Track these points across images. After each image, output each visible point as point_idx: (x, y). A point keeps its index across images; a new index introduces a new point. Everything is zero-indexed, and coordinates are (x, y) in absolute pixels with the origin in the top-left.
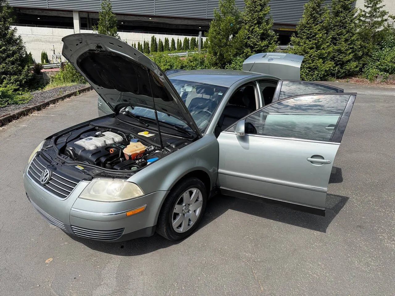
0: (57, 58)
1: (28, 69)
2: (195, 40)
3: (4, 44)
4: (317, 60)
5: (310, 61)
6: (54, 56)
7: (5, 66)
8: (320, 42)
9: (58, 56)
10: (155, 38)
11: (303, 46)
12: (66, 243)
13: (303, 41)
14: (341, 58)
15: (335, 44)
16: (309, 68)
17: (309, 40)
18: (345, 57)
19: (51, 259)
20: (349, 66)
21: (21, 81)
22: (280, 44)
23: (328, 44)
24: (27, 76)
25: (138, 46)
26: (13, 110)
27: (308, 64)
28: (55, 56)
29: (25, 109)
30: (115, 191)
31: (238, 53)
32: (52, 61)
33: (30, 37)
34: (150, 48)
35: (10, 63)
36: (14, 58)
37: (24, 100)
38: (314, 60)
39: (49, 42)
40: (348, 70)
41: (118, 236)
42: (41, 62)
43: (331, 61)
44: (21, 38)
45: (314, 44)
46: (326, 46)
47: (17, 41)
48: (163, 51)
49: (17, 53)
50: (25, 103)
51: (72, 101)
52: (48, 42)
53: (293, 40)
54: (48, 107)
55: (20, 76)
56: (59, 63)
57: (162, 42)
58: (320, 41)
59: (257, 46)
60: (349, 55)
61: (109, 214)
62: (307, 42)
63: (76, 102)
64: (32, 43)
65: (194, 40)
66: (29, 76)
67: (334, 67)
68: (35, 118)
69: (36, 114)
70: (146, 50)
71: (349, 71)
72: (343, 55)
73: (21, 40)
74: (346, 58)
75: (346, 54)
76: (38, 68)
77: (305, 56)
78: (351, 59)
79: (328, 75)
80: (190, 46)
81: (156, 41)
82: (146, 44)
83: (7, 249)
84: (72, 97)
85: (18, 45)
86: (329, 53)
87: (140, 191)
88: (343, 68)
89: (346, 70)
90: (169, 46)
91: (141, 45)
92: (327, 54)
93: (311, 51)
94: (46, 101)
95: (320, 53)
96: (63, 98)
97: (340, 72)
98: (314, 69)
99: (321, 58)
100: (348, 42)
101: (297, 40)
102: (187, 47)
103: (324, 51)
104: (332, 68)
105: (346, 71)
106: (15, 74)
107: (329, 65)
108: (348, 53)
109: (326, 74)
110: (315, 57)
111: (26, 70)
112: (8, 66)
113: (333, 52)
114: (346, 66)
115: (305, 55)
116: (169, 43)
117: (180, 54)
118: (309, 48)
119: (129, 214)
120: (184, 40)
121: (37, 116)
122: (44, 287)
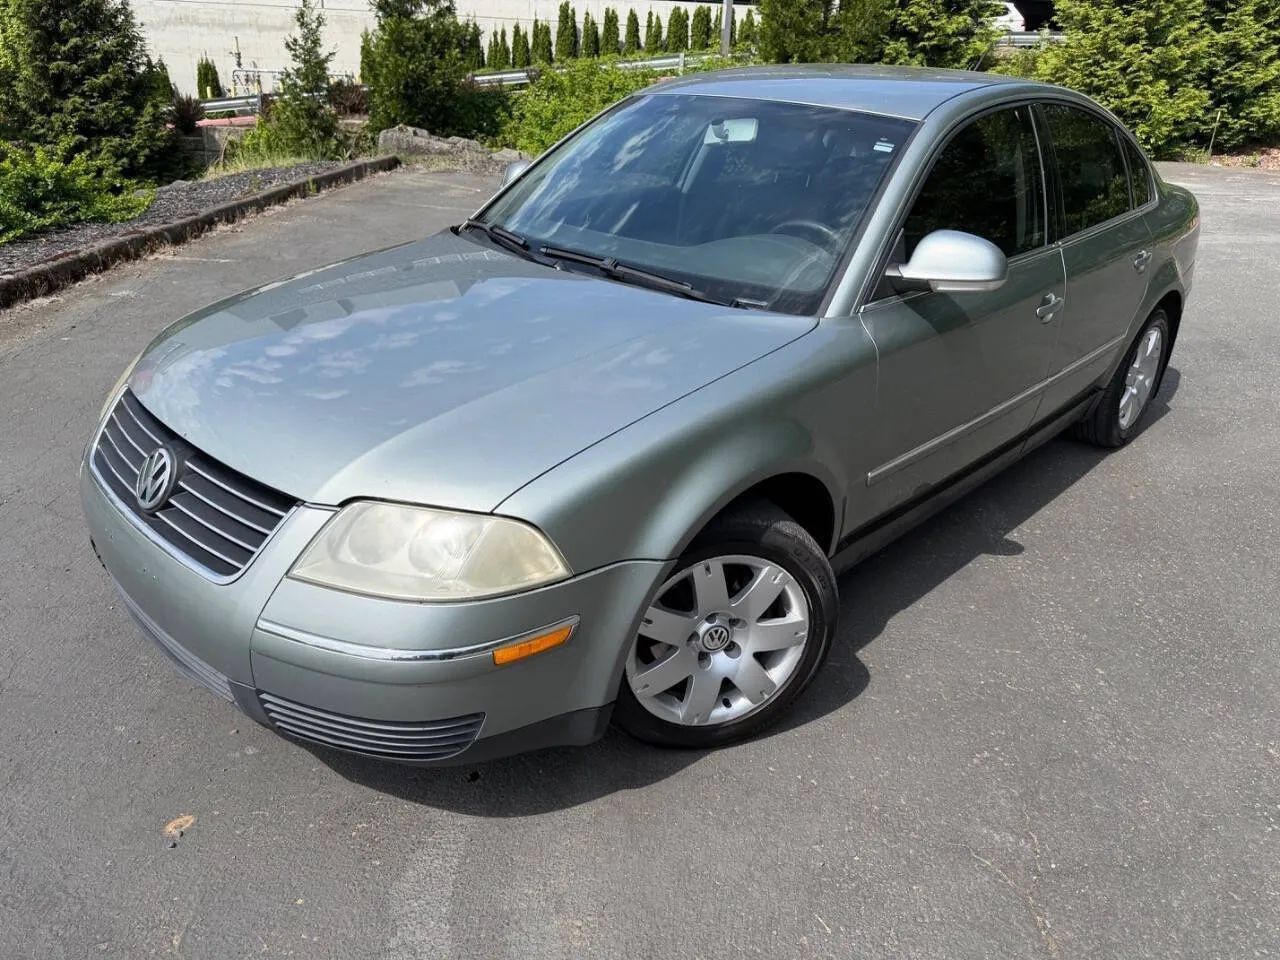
0: (247, 80)
1: (153, 115)
2: (708, 16)
3: (75, 26)
4: (1147, 82)
5: (1123, 89)
6: (239, 73)
7: (82, 104)
8: (1165, 15)
9: (251, 74)
10: (573, 11)
11: (1098, 30)
12: (250, 752)
13: (1101, 12)
14: (1239, 79)
15: (1218, 26)
17: (1122, 9)
18: (1252, 73)
19: (187, 821)
20: (1262, 107)
21: (133, 155)
23: (1194, 25)
24: (151, 136)
25: (515, 37)
26: (90, 241)
27: (1115, 97)
28: (242, 75)
29: (129, 237)
30: (446, 552)
32: (233, 90)
33: (162, 8)
34: (554, 44)
35: (95, 94)
36: (108, 78)
37: (129, 210)
38: (1136, 85)
39: (222, 25)
40: (1259, 120)
41: (457, 745)
42: (195, 96)
43: (1196, 87)
44: (130, 9)
45: (1141, 25)
46: (1187, 33)
47: (116, 17)
48: (597, 52)
49: (116, 60)
50: (132, 219)
51: (290, 214)
52: (219, 25)
53: (1064, 11)
54: (209, 234)
55: (129, 138)
56: (254, 97)
57: (593, 23)
58: (1164, 11)
59: (931, 34)
60: (1267, 65)
61: (418, 654)
62: (1115, 18)
63: (304, 217)
64: (168, 29)
65: (703, 17)
66: (158, 139)
67: (1208, 110)
68: (165, 269)
69: (167, 254)
70: (540, 51)
71: (1261, 124)
72: (1248, 66)
73: (128, 16)
74: (1256, 79)
75: (1256, 61)
76: (187, 114)
77: (1106, 69)
78: (1274, 82)
79: (1184, 138)
80: (692, 36)
81: (574, 20)
82: (541, 31)
83: (18, 768)
84: (292, 202)
85: (119, 31)
86: (1194, 58)
87: (550, 556)
88: (1241, 114)
89: (1251, 119)
90: (618, 36)
91: (525, 36)
92: (1185, 62)
93: (1129, 49)
94: (204, 212)
95: (1161, 59)
96: (261, 204)
97: (1230, 130)
98: (1134, 116)
99: (1163, 76)
100: (1266, 18)
101: (1081, 9)
102: (680, 40)
103: (1177, 51)
104: (1199, 113)
105: (1250, 126)
106: (113, 130)
107: (1193, 100)
108: (1264, 57)
109: (1176, 134)
110: (1142, 73)
111: (148, 118)
112: (91, 104)
113: (1209, 53)
114: (1253, 105)
115: (1106, 65)
116: (620, 28)
117: (659, 64)
118: (1121, 40)
119: (503, 655)
120: (669, 16)
121: (171, 262)
122: (153, 951)
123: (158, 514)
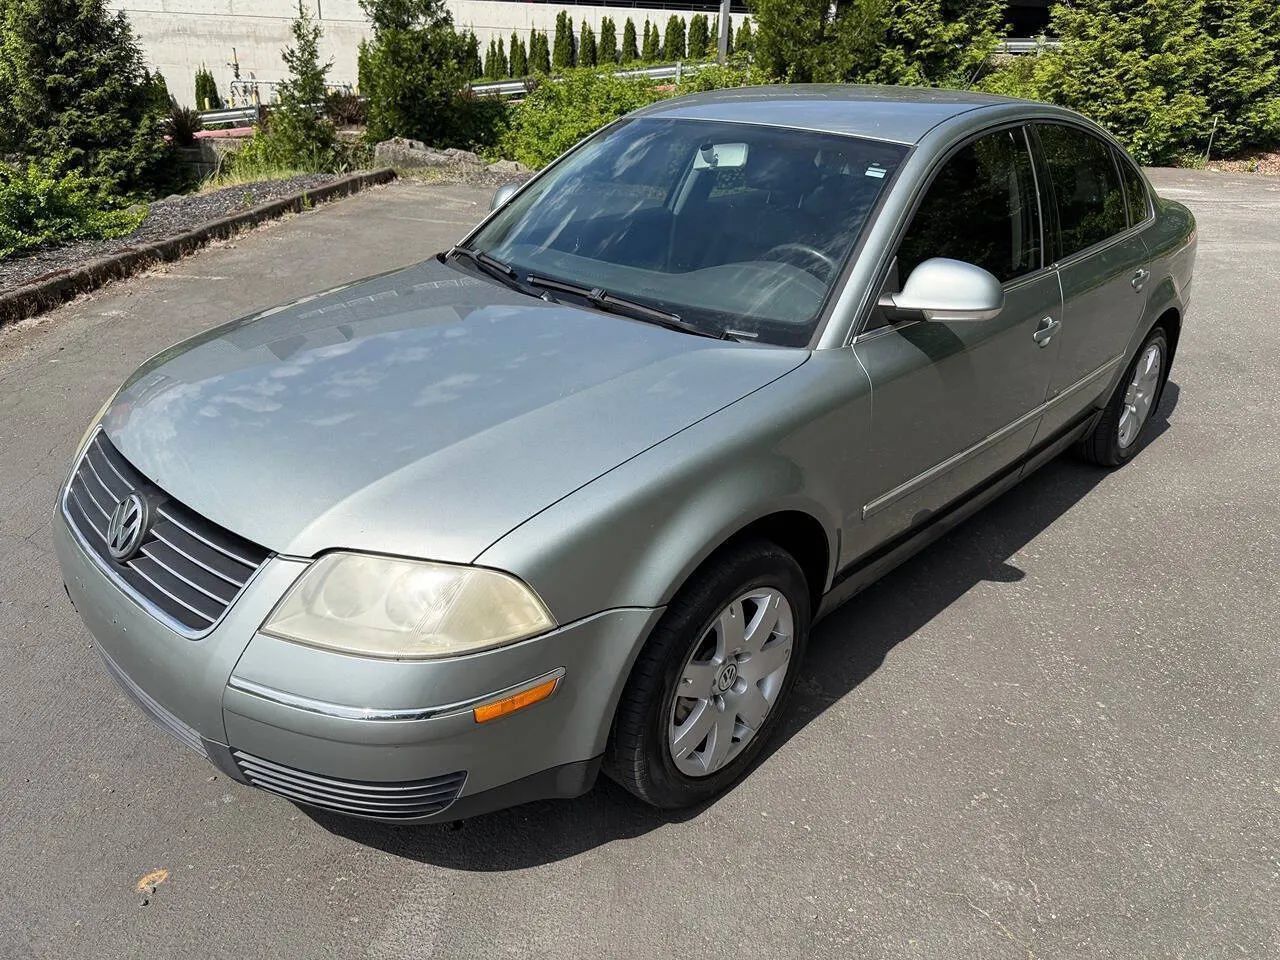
0: (245, 92)
1: (150, 128)
2: (705, 24)
3: (72, 39)
4: (1144, 89)
5: (1120, 95)
6: (237, 84)
7: (79, 117)
8: (1161, 22)
9: (249, 85)
10: (570, 20)
11: (1095, 38)
12: (227, 800)
13: (1097, 20)
14: (1235, 84)
15: (1214, 32)
16: (1115, 117)
17: (1118, 16)
18: (1249, 78)
19: (161, 876)
20: (1259, 112)
21: (130, 168)
22: (1011, 35)
23: (1190, 31)
24: (148, 149)
25: (512, 47)
26: (81, 259)
27: (1112, 104)
28: (240, 86)
29: (120, 255)
30: (425, 605)
31: (859, 64)
32: (231, 102)
33: (160, 20)
34: (551, 53)
35: (92, 107)
36: (105, 90)
37: (122, 226)
38: (1133, 92)
39: (220, 37)
40: (1256, 126)
42: (193, 107)
43: (1193, 93)
44: (126, 21)
45: (1137, 32)
46: (1183, 39)
47: (113, 30)
48: (594, 61)
49: (113, 73)
50: (124, 236)
51: (284, 229)
52: (217, 36)
53: (1059, 18)
54: (202, 250)
55: (126, 150)
56: (251, 108)
57: (590, 33)
58: (1159, 18)
59: (927, 41)
60: (1263, 71)
61: (396, 713)
62: (1112, 24)
63: (298, 232)
64: (166, 40)
65: (700, 25)
66: (155, 151)
67: (1205, 116)
68: (156, 287)
69: (159, 271)
70: (537, 61)
71: (1258, 130)
72: (1243, 71)
73: (125, 28)
74: (1252, 84)
75: (1252, 67)
76: (185, 126)
77: (1103, 77)
78: (1270, 87)
79: (1182, 144)
80: (689, 45)
81: (571, 29)
82: (539, 41)
84: (287, 216)
85: (116, 44)
86: (1190, 65)
87: (533, 608)
88: (1238, 120)
89: (1248, 125)
90: (615, 45)
91: (523, 46)
92: (1181, 68)
93: (1126, 57)
94: (197, 228)
95: (1156, 66)
96: (254, 220)
97: (1227, 135)
98: (1132, 122)
99: (1160, 82)
100: (1262, 24)
101: (1077, 16)
102: (678, 49)
103: (1173, 58)
104: (1197, 119)
105: (1246, 131)
106: (111, 143)
107: (1189, 107)
108: (1261, 63)
109: (1173, 140)
110: (1139, 80)
111: (144, 131)
112: (88, 117)
113: (1206, 60)
114: (1250, 110)
115: (1103, 73)
116: (617, 36)
117: (656, 72)
118: (1117, 47)
119: (485, 712)
120: (665, 27)
121: (163, 280)
123: (129, 563)
